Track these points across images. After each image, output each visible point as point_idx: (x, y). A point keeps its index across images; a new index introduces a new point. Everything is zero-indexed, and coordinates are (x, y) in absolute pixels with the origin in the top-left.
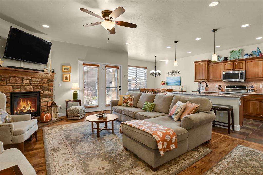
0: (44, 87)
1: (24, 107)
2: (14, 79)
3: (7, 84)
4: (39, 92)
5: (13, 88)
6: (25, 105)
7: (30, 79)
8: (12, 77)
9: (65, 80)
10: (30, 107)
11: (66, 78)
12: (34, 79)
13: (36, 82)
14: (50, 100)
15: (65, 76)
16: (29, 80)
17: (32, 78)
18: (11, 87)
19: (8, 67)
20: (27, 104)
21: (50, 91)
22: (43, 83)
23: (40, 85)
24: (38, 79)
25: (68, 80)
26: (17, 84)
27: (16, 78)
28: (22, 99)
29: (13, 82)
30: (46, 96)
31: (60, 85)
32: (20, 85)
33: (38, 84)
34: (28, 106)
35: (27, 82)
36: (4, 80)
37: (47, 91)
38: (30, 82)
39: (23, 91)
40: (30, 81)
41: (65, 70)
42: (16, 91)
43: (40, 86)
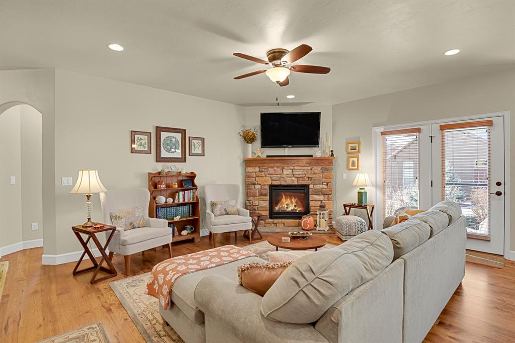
0: (314, 180)
1: (287, 205)
2: (272, 169)
3: (265, 175)
4: (307, 186)
5: (272, 180)
6: (288, 201)
7: (293, 168)
8: (271, 167)
9: (351, 167)
10: (295, 206)
11: (353, 164)
12: (299, 168)
13: (301, 173)
14: (327, 199)
15: (351, 160)
16: (291, 171)
17: (295, 167)
18: (270, 178)
19: (267, 156)
20: (292, 202)
21: (327, 185)
22: (313, 173)
23: (307, 176)
24: (304, 168)
25: (356, 167)
26: (275, 176)
27: (275, 168)
28: (284, 195)
29: (271, 173)
30: (317, 193)
31: (345, 176)
32: (279, 176)
33: (305, 174)
34: (292, 205)
35: (288, 173)
36: (262, 172)
37: (321, 186)
38: (294, 173)
39: (283, 183)
40: (293, 171)
41: (351, 149)
42: (275, 183)
43: (309, 178)
